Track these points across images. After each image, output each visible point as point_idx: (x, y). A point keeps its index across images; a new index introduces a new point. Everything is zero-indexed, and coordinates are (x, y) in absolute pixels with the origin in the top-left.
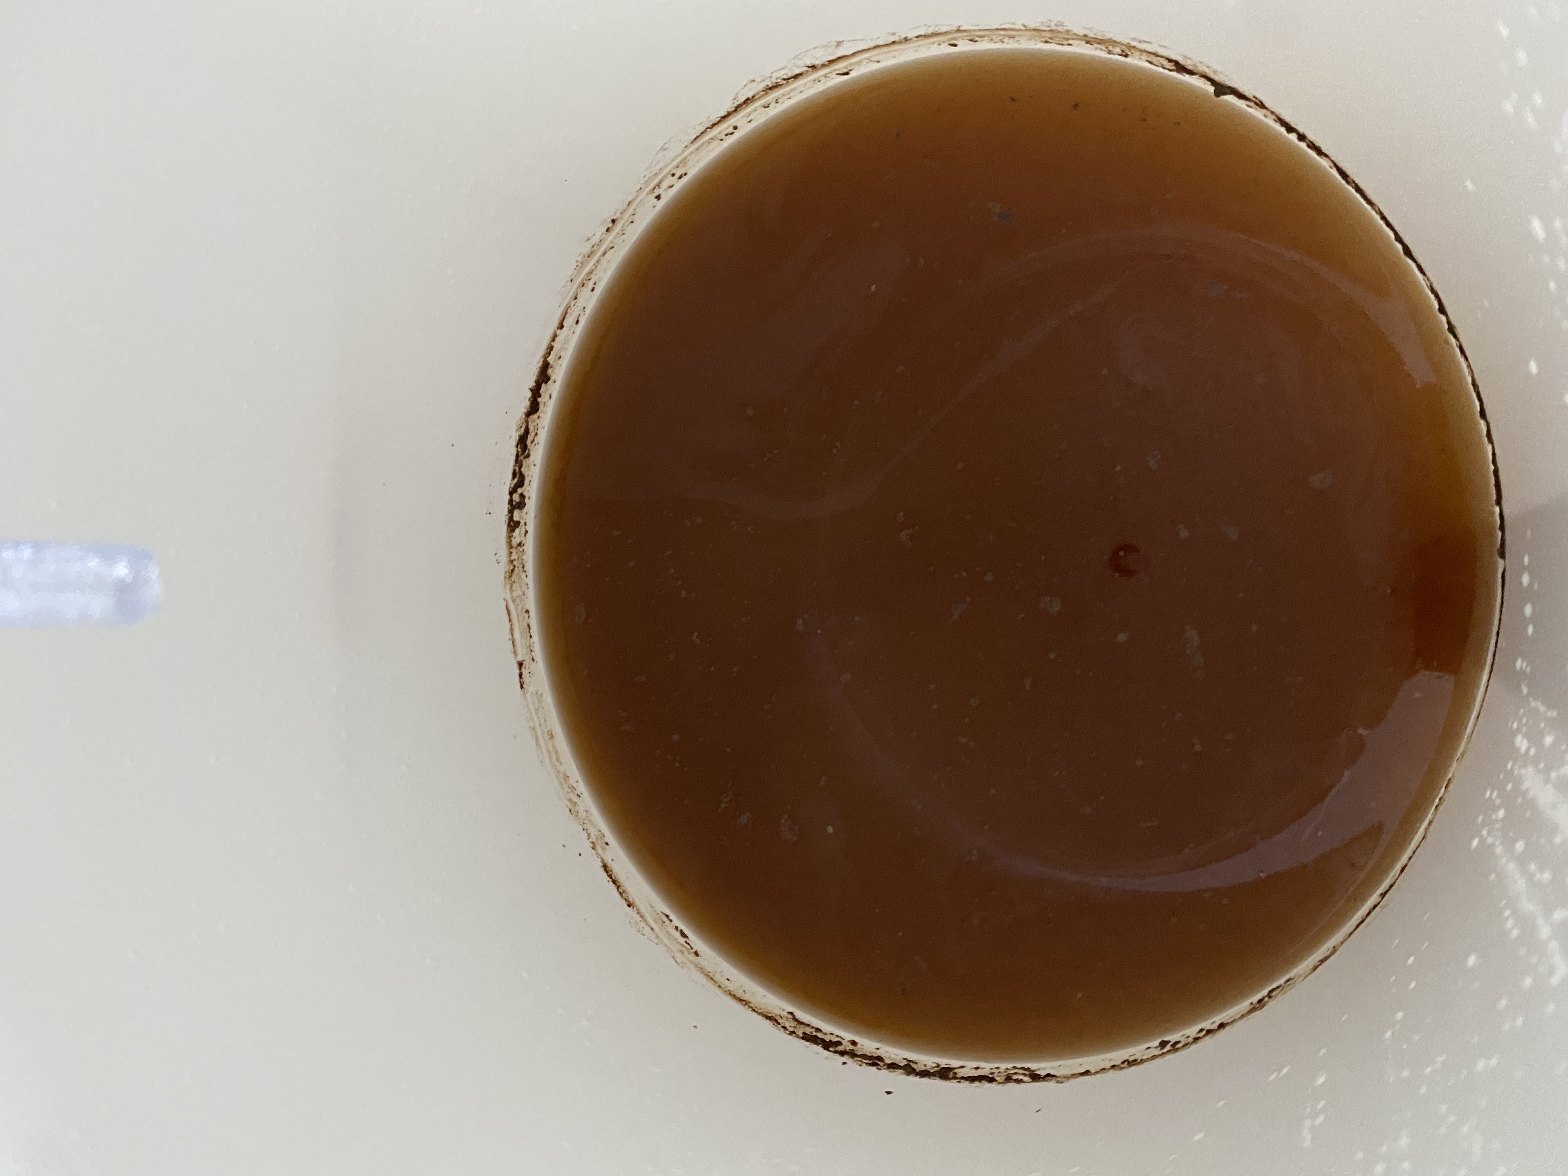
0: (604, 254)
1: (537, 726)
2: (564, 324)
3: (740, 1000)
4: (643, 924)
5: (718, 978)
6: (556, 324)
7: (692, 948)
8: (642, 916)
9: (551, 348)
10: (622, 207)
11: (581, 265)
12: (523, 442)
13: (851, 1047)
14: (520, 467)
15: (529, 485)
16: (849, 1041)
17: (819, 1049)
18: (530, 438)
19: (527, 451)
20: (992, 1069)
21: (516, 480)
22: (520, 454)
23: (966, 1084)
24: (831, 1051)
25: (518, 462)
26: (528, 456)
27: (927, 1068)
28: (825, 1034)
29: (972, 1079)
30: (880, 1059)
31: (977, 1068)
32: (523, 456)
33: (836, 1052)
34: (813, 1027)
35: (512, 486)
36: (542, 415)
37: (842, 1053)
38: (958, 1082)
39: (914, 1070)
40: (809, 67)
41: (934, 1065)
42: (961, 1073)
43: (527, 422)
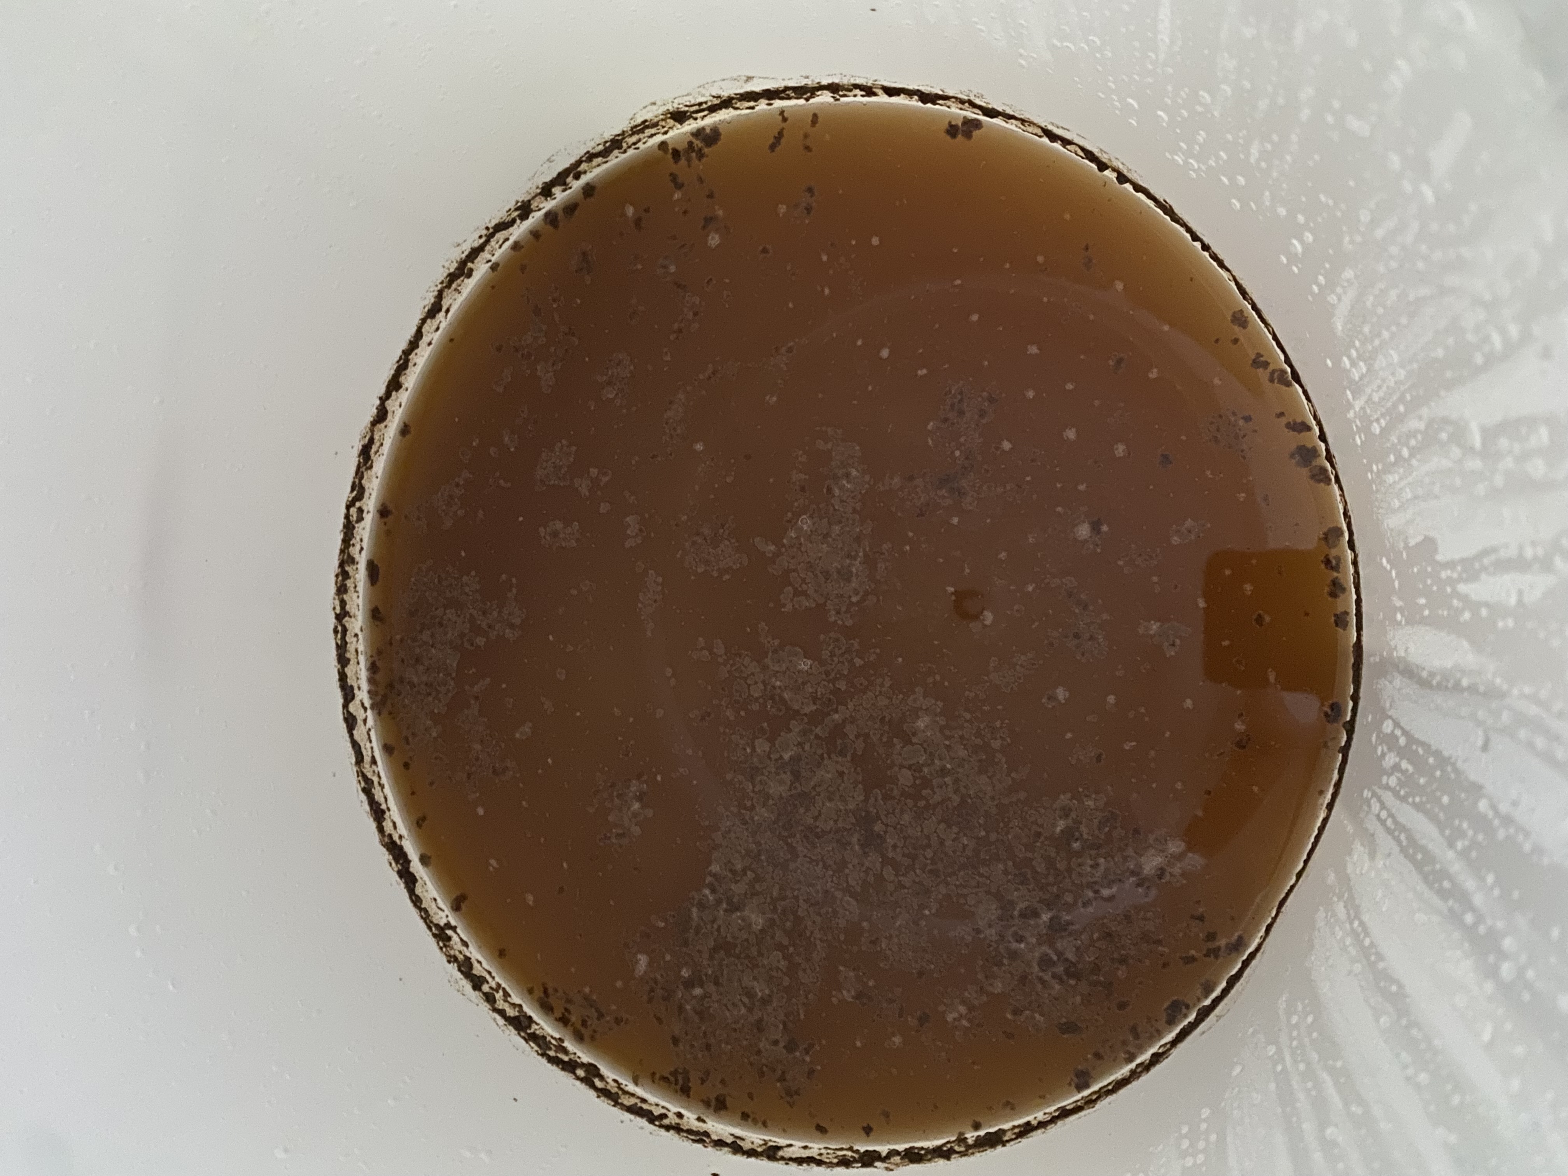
12: (366, 453)
13: (677, 1120)
14: (362, 478)
15: (369, 498)
16: (675, 1113)
17: (643, 1122)
18: (374, 448)
19: (370, 462)
20: (820, 1149)
21: (355, 492)
22: (361, 465)
23: (793, 1166)
24: (656, 1125)
25: (359, 474)
26: (371, 467)
27: (754, 1147)
28: (651, 1104)
29: (800, 1161)
30: (706, 1134)
31: (805, 1147)
32: (364, 467)
33: (661, 1126)
34: (638, 1097)
35: (350, 499)
36: (390, 424)
37: (668, 1128)
38: (787, 1164)
39: (741, 1147)
40: (714, 97)
41: (761, 1142)
42: (788, 1153)
43: (372, 431)
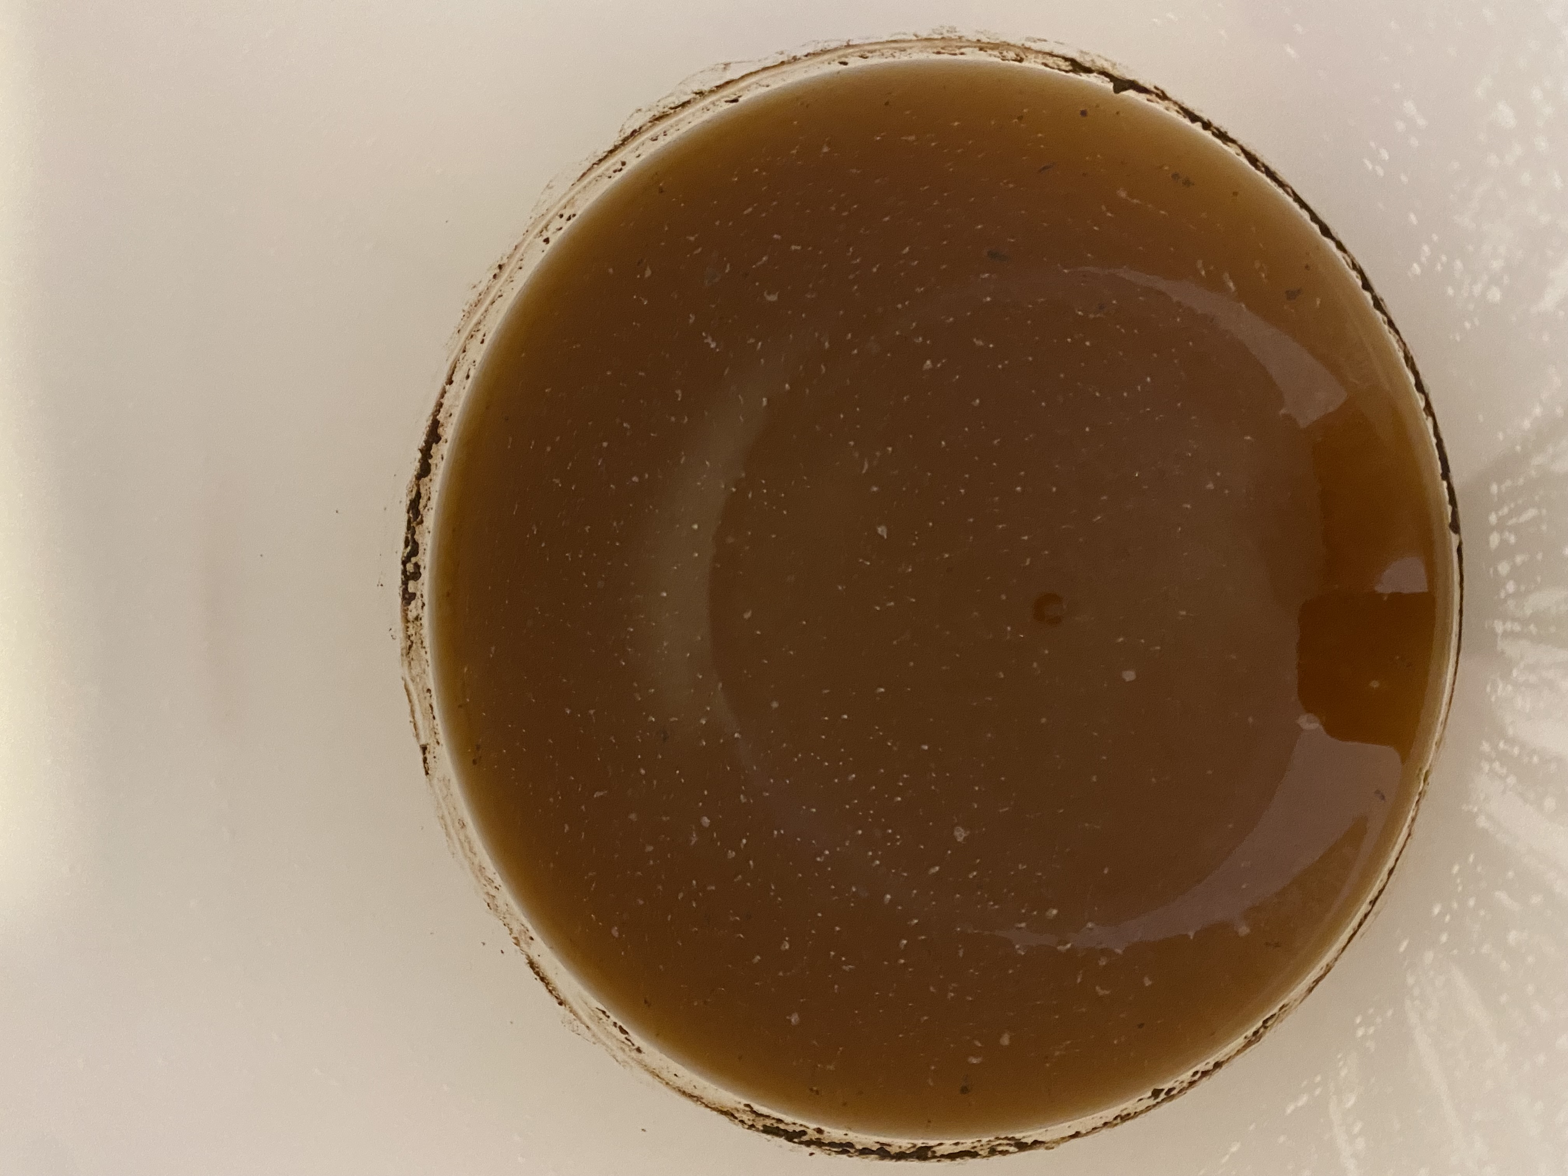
0: (493, 302)
1: (446, 813)
2: (454, 379)
3: (691, 1096)
4: (577, 1022)
5: (664, 1074)
6: (443, 378)
7: (633, 1045)
8: (575, 1014)
9: (440, 405)
10: (509, 251)
11: (468, 315)
12: (414, 508)
13: (818, 1136)
14: (413, 534)
15: (424, 553)
16: (814, 1130)
17: (782, 1141)
18: (422, 502)
19: (420, 517)
20: (973, 1143)
21: (409, 548)
22: (412, 520)
23: (947, 1162)
24: (795, 1142)
25: (410, 529)
26: (422, 522)
27: (903, 1149)
28: (787, 1124)
29: (952, 1156)
30: (850, 1145)
31: (957, 1144)
32: (415, 522)
33: (801, 1143)
34: (774, 1118)
35: (405, 555)
36: (434, 478)
37: (808, 1143)
38: (939, 1161)
39: (889, 1152)
40: (696, 93)
41: (910, 1146)
42: (940, 1151)
43: (418, 486)
